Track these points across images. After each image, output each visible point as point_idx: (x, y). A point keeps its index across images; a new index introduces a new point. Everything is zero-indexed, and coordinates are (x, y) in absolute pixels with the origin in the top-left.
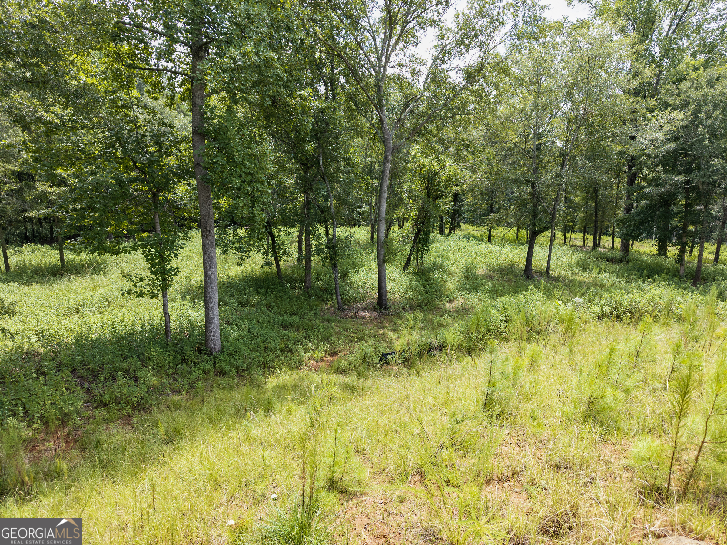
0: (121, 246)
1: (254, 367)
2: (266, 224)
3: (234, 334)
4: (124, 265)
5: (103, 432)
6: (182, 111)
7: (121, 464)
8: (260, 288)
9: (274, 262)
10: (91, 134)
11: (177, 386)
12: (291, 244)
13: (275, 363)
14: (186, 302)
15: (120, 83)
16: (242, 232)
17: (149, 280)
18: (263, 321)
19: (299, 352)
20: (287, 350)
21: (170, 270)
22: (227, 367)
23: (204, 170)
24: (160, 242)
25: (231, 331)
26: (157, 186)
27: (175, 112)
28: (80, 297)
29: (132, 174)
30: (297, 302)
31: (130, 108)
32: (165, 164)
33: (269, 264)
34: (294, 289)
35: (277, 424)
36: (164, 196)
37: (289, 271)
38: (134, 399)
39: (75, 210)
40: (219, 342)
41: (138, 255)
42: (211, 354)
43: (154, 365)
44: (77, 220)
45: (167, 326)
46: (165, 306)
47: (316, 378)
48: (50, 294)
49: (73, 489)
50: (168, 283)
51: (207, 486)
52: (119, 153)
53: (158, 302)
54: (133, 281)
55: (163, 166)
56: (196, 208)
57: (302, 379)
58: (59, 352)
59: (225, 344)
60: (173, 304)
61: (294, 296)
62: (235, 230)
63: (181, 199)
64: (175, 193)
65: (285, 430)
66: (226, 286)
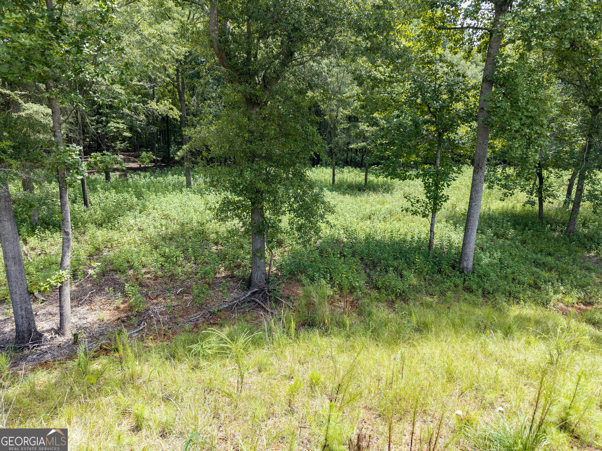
0: (408, 174)
1: (500, 293)
2: (537, 165)
3: (486, 260)
4: (406, 188)
5: (374, 307)
6: (475, 62)
7: (383, 334)
8: (518, 224)
9: (537, 202)
10: (400, 86)
11: (431, 290)
12: (560, 186)
13: (521, 295)
14: (449, 225)
15: (430, 43)
16: (510, 171)
17: (424, 203)
18: (516, 255)
19: (547, 292)
20: (536, 286)
21: (441, 197)
22: (475, 287)
23: (486, 114)
24: (437, 173)
25: (484, 257)
26: (443, 127)
27: (469, 63)
28: (373, 208)
29: (426, 117)
30: (554, 244)
31: (434, 63)
32: (453, 109)
33: (533, 203)
34: (554, 230)
35: (513, 349)
36: (447, 135)
37: (552, 213)
38: (398, 290)
39: (381, 144)
40: (472, 264)
41: (419, 182)
42: (463, 272)
43: (416, 269)
44: (381, 152)
45: (431, 241)
46: (432, 225)
47: (563, 321)
48: (355, 203)
49: (352, 338)
50: (438, 207)
51: (443, 376)
52: (419, 101)
53: (427, 221)
54: (412, 202)
55: (451, 110)
56: (473, 147)
57: (547, 317)
58: (355, 244)
59: (476, 267)
60: (439, 225)
61: (553, 238)
62: (504, 168)
63: (461, 139)
64: (456, 134)
65: (522, 357)
66: (486, 217)
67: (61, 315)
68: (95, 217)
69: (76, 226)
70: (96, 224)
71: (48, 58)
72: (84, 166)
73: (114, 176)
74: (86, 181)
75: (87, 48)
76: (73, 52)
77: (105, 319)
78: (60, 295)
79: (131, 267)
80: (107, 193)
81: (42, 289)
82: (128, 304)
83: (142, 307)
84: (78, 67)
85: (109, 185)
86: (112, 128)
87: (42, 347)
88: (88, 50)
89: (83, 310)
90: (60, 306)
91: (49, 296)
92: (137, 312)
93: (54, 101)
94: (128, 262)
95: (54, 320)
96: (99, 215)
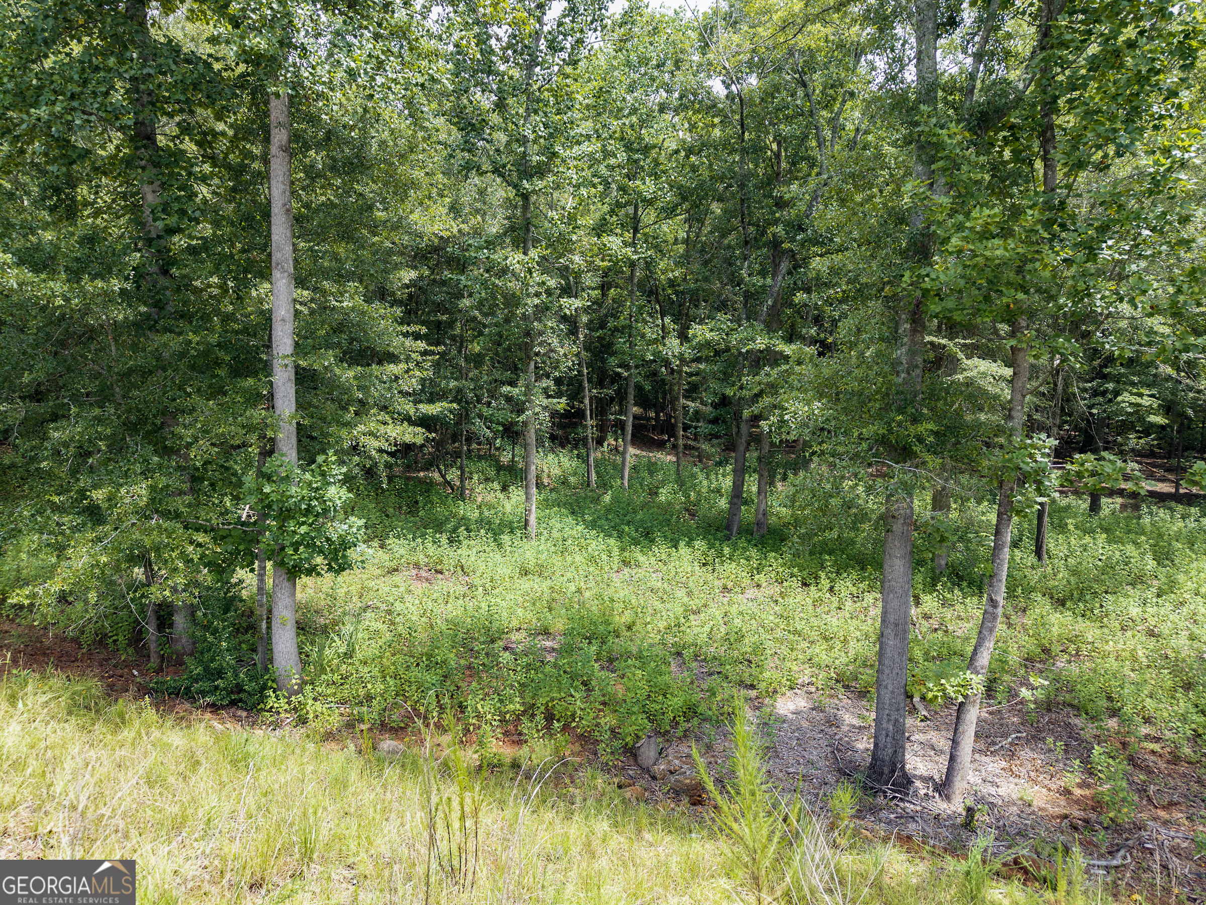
67: (952, 759)
68: (1052, 583)
69: (1011, 594)
70: (1052, 598)
71: (1028, 277)
72: (1054, 479)
73: (1109, 505)
74: (1047, 508)
75: (1110, 248)
76: (1078, 260)
77: (1035, 803)
78: (958, 718)
79: (1114, 713)
80: (1087, 539)
81: (930, 695)
82: (1092, 791)
83: (1126, 815)
84: (1084, 286)
85: (1095, 521)
86: (1123, 405)
87: (907, 805)
88: (1110, 252)
89: (994, 765)
90: (953, 741)
91: (936, 713)
92: (1111, 819)
93: (1021, 354)
94: (1110, 699)
95: (937, 763)
96: (1061, 579)
